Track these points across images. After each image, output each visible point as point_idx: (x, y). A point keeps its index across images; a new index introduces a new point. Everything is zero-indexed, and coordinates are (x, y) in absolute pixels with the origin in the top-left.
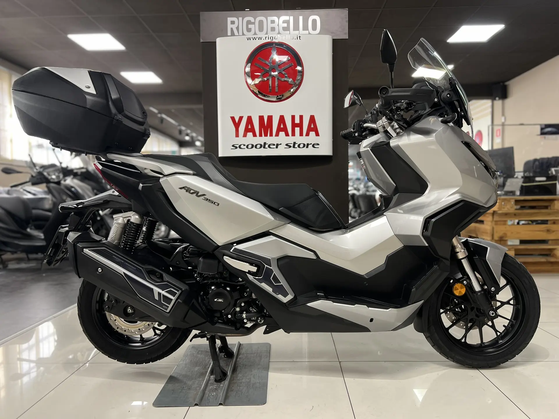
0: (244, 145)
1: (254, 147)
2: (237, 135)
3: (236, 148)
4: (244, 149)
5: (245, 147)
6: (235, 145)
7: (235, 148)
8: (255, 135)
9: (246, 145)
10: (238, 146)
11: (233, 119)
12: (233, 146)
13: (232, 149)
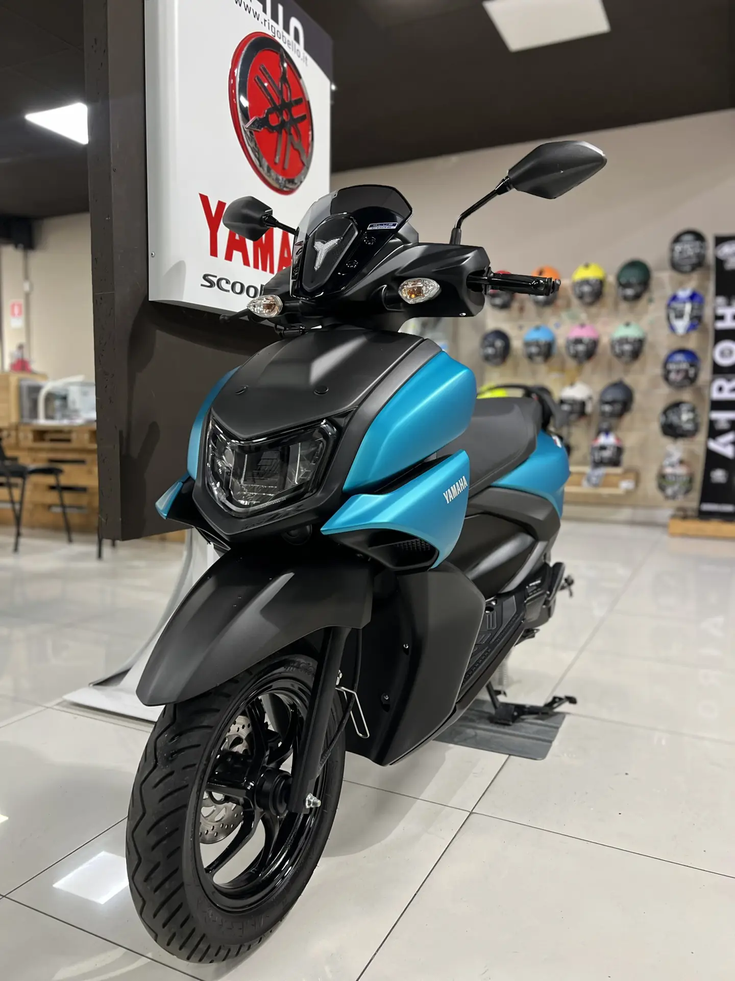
0: (228, 282)
1: (245, 293)
2: (214, 252)
3: (212, 285)
4: (229, 291)
5: (229, 287)
6: (210, 277)
7: (209, 284)
8: (246, 262)
9: (231, 282)
10: (215, 280)
11: (205, 200)
12: (205, 277)
13: (202, 285)
